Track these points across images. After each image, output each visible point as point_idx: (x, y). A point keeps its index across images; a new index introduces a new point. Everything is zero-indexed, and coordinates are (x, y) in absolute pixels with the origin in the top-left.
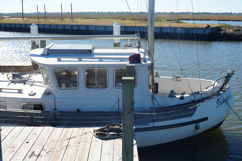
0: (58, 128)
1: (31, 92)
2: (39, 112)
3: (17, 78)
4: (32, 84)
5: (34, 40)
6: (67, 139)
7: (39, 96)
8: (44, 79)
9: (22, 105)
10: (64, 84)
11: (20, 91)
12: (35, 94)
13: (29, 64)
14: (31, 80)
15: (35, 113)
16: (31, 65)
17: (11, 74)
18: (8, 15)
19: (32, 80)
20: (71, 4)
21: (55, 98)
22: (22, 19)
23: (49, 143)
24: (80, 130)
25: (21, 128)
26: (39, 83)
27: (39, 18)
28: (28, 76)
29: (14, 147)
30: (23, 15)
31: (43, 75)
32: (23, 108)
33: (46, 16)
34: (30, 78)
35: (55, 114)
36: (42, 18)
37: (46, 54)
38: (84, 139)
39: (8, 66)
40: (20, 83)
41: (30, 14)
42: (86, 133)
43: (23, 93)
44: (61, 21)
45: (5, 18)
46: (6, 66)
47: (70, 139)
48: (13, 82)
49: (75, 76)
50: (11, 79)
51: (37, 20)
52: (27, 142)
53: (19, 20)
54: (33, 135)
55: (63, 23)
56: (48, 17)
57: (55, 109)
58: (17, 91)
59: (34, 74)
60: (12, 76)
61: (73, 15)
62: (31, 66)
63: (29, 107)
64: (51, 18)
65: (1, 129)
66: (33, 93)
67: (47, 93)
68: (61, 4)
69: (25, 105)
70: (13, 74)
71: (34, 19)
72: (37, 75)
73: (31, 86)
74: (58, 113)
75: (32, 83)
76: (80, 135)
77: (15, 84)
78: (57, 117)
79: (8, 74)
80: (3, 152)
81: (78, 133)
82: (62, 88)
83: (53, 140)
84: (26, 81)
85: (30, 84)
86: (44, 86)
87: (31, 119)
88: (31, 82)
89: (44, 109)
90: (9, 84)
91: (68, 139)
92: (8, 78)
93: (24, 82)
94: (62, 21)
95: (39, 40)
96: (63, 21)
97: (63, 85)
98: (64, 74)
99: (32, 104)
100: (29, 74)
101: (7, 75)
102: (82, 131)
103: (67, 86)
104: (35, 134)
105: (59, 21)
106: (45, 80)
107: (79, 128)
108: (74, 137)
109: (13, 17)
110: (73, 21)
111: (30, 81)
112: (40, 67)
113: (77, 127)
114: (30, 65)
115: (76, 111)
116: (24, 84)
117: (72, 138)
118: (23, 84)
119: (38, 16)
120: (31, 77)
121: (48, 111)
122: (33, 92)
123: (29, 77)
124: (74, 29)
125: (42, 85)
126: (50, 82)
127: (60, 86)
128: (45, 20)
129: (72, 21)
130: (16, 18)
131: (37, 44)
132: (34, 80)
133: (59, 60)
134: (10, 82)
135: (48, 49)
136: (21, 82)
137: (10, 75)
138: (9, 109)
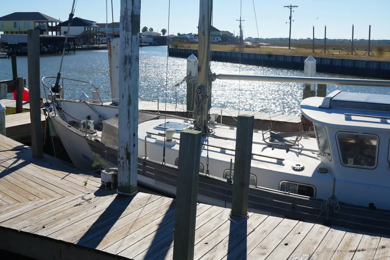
0: (336, 230)
1: (297, 165)
2: (306, 198)
3: (277, 141)
4: (300, 153)
5: (309, 83)
6: (351, 251)
7: (308, 173)
8: (319, 147)
9: (281, 183)
10: (352, 159)
11: (280, 162)
12: (302, 169)
13: (297, 119)
14: (298, 145)
15: (300, 199)
16: (300, 121)
17: (269, 133)
18: (267, 41)
19: (300, 147)
20: (370, 26)
21: (335, 179)
22: (288, 48)
23: (321, 252)
24: (375, 240)
25: (279, 219)
26: (310, 152)
27: (314, 48)
28: (294, 138)
29: (265, 248)
30: (289, 42)
31: (318, 139)
32: (282, 188)
33: (326, 44)
34: (297, 143)
35: (333, 206)
36: (319, 47)
37: (328, 106)
38: (380, 256)
39: (264, 120)
40: (281, 148)
41: (301, 40)
42: (383, 247)
43: (284, 165)
44: (350, 53)
45: (261, 45)
46: (261, 120)
47: (355, 251)
48: (270, 146)
49: (374, 147)
50: (268, 141)
51: (312, 51)
52: (286, 244)
53: (284, 49)
54: (296, 234)
55: (353, 57)
56: (329, 47)
57: (333, 198)
58: (275, 161)
59: (303, 137)
60: (269, 136)
61: (371, 44)
62: (299, 123)
63: (291, 188)
64: (334, 49)
65: (248, 216)
66: (300, 167)
67: (321, 170)
68: (353, 26)
69: (286, 184)
70: (271, 133)
71: (306, 48)
72: (308, 139)
73: (298, 156)
74: (338, 204)
75: (300, 151)
76: (373, 248)
77: (273, 149)
78: (335, 211)
79: (264, 132)
80: (248, 252)
81: (371, 244)
82: (348, 165)
83: (326, 249)
84: (290, 146)
85: (296, 152)
86: (318, 158)
87: (293, 207)
88: (298, 149)
89: (314, 195)
90: (264, 148)
91: (353, 251)
92: (264, 140)
93: (288, 148)
94: (352, 54)
95: (317, 83)
96: (354, 53)
97: (351, 161)
98: (353, 141)
99: (296, 185)
100: (296, 137)
101: (263, 134)
102: (377, 242)
103: (356, 162)
104: (299, 233)
105: (347, 53)
106: (321, 148)
107: (373, 237)
108: (363, 250)
109: (274, 45)
110: (371, 54)
111: (297, 147)
112: (316, 127)
113: (369, 233)
114: (297, 122)
115: (368, 206)
116: (287, 152)
117: (359, 251)
118: (285, 151)
119: (313, 44)
120: (298, 141)
121: (322, 200)
122: (300, 165)
123: (295, 141)
124: (371, 67)
125: (315, 155)
126: (329, 152)
127: (345, 161)
128: (324, 51)
129: (369, 55)
130: (278, 46)
131: (312, 89)
132: (303, 147)
133: (348, 119)
134: (266, 146)
135: (331, 100)
136: (283, 147)
137: (267, 135)
138: (261, 187)
